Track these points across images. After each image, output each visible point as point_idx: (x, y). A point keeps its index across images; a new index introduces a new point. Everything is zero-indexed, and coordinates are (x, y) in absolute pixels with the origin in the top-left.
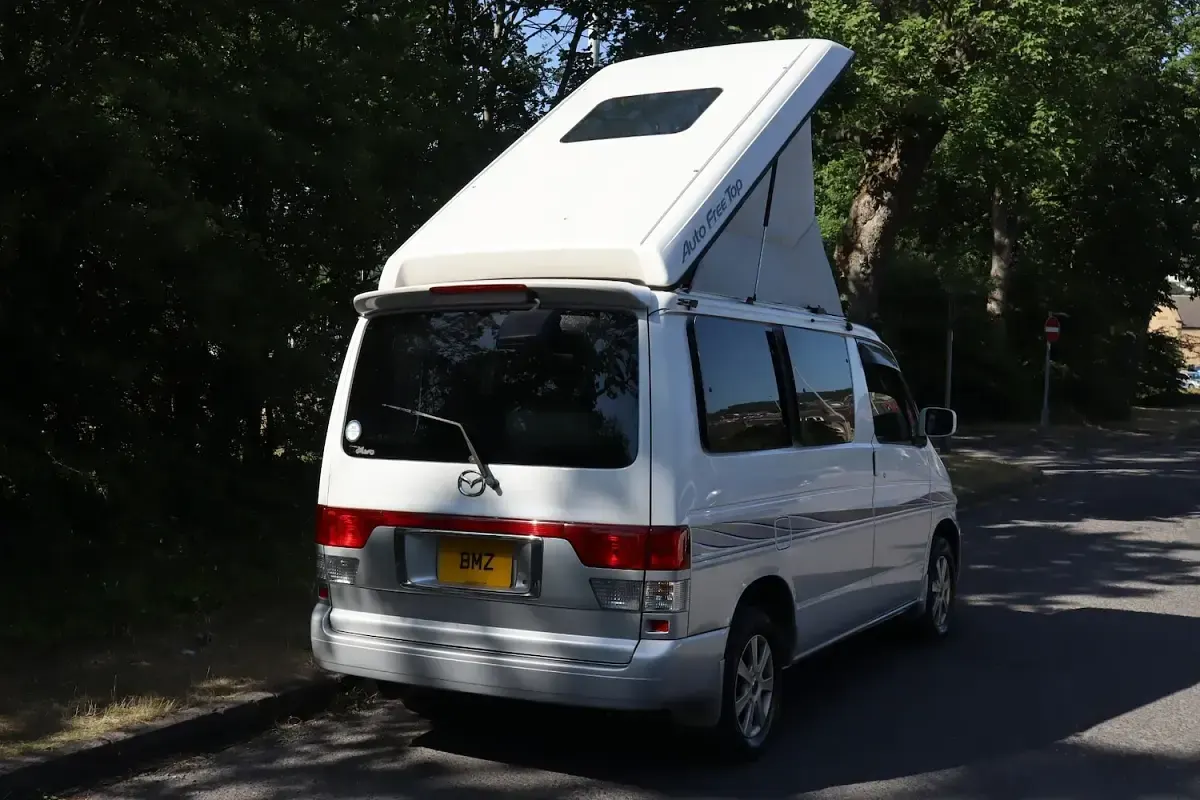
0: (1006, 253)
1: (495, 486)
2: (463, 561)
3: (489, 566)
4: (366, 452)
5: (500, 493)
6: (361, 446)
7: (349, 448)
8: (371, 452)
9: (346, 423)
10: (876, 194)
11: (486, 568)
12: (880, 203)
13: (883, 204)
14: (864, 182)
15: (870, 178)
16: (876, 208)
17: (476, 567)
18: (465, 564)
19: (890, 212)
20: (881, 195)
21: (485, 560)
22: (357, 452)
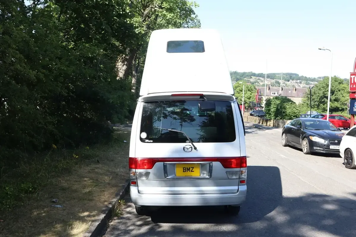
0: (136, 77)
1: (195, 148)
2: (184, 170)
3: (192, 171)
4: (149, 141)
5: (197, 150)
6: (147, 139)
7: (142, 140)
8: (152, 141)
9: (141, 133)
10: (123, 62)
11: (191, 171)
12: (124, 64)
13: (125, 65)
14: (119, 58)
15: (121, 58)
16: (123, 66)
17: (188, 171)
18: (185, 171)
19: (127, 67)
20: (124, 62)
21: (191, 169)
22: (146, 141)
